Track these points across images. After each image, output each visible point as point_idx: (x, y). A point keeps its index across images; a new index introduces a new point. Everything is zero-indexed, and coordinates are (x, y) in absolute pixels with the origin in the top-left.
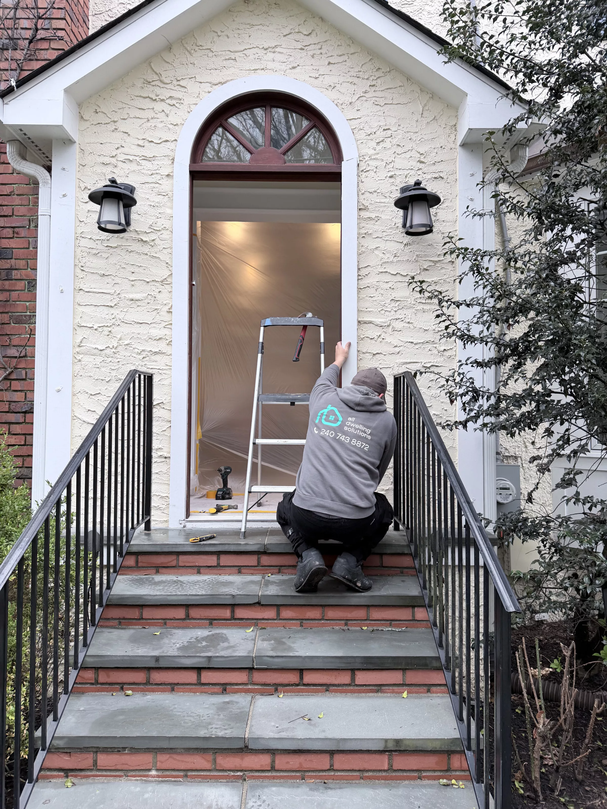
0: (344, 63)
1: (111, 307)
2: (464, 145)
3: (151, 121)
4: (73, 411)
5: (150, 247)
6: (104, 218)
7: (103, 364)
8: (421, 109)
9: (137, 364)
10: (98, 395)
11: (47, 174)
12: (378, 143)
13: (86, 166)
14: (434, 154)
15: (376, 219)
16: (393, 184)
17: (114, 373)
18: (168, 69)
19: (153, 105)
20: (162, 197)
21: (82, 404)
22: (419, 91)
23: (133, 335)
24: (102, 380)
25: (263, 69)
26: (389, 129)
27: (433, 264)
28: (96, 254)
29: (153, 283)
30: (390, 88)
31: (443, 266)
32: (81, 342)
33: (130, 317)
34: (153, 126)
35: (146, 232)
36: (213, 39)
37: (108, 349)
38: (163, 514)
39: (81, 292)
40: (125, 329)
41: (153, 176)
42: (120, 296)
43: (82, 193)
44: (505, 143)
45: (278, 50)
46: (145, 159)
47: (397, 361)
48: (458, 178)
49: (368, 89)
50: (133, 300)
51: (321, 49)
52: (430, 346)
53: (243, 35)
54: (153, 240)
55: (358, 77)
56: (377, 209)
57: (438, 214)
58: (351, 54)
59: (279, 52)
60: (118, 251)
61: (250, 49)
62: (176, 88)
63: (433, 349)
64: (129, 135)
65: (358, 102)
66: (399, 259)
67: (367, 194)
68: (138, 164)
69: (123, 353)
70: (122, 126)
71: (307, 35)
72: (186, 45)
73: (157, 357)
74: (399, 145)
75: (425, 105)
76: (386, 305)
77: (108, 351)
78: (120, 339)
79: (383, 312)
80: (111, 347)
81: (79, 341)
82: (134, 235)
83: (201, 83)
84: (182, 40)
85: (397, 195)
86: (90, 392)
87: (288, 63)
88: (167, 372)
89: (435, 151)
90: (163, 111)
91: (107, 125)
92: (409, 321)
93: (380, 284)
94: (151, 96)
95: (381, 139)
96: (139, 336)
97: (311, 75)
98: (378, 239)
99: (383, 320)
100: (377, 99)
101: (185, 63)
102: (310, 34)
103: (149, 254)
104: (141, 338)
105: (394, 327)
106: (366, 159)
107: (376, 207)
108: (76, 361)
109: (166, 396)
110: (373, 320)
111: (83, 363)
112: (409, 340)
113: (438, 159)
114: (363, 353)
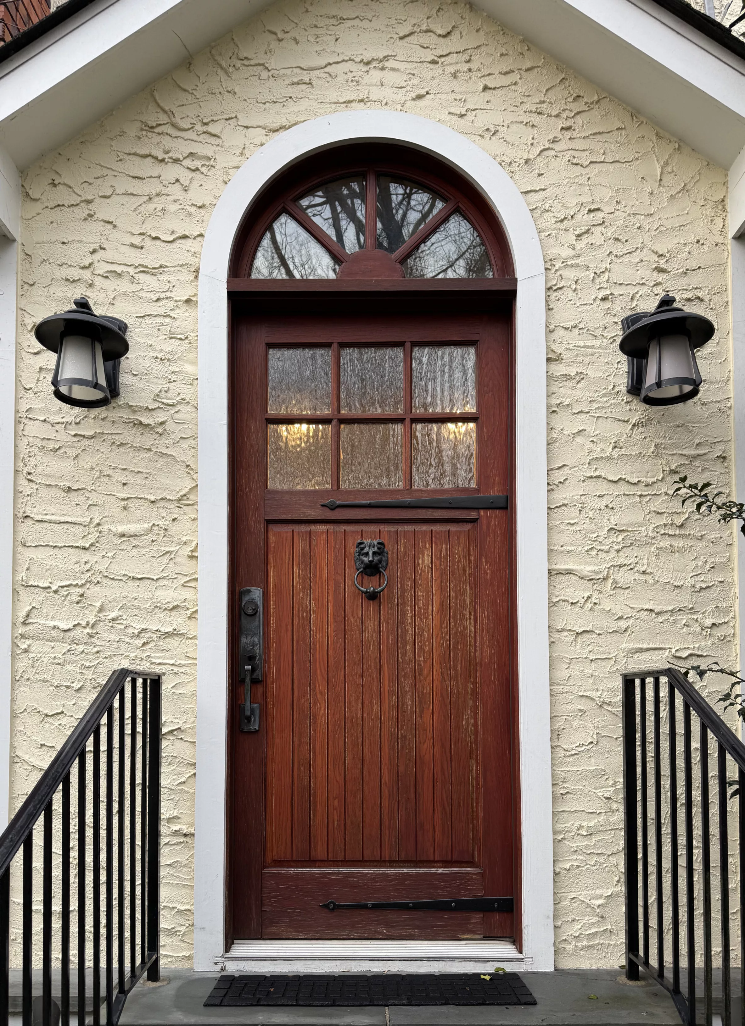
0: (513, 87)
1: (84, 548)
3: (156, 199)
4: (13, 746)
5: (155, 436)
6: (65, 375)
7: (68, 657)
8: (659, 171)
9: (132, 655)
10: (59, 717)
12: (579, 236)
13: (37, 286)
14: (685, 255)
15: (578, 378)
16: (607, 312)
17: (89, 674)
18: (185, 102)
19: (157, 169)
20: (179, 342)
21: (29, 734)
22: (655, 138)
23: (125, 601)
24: (68, 687)
25: (362, 101)
26: (598, 209)
27: (687, 462)
28: (54, 451)
29: (162, 504)
30: (600, 133)
31: (707, 465)
32: (28, 616)
33: (119, 568)
34: (159, 209)
35: (147, 408)
36: (269, 45)
37: (78, 628)
38: (183, 945)
39: (28, 522)
40: (110, 590)
41: (160, 304)
42: (100, 528)
43: (29, 335)
45: (389, 64)
46: (145, 270)
47: (623, 646)
48: (730, 299)
49: (560, 136)
50: (123, 536)
51: (468, 61)
52: (684, 618)
53: (325, 38)
54: (162, 423)
55: (539, 113)
56: (580, 359)
58: (527, 70)
59: (393, 69)
60: (96, 443)
61: (337, 63)
62: (201, 138)
63: (692, 622)
64: (115, 226)
65: (540, 159)
66: (623, 451)
67: (561, 332)
68: (133, 280)
69: (105, 635)
70: (102, 210)
71: (444, 36)
72: (217, 58)
73: (170, 642)
74: (617, 240)
75: (666, 164)
76: (600, 539)
77: (77, 633)
78: (101, 610)
79: (594, 552)
81: (24, 613)
82: (126, 414)
83: (247, 127)
84: (211, 47)
85: (617, 334)
86: (45, 711)
87: (409, 88)
88: (188, 670)
89: (687, 249)
90: (177, 181)
91: (75, 209)
92: (644, 568)
93: (588, 499)
94: (154, 153)
95: (584, 229)
96: (136, 603)
97: (452, 110)
98: (582, 416)
99: (596, 568)
100: (576, 154)
101: (217, 91)
102: (449, 33)
103: (154, 450)
104: (139, 608)
105: (615, 581)
106: (557, 267)
107: (577, 355)
108: (20, 651)
109: (186, 717)
110: (574, 567)
111: (31, 655)
112: (645, 607)
113: (692, 264)
114: (558, 631)
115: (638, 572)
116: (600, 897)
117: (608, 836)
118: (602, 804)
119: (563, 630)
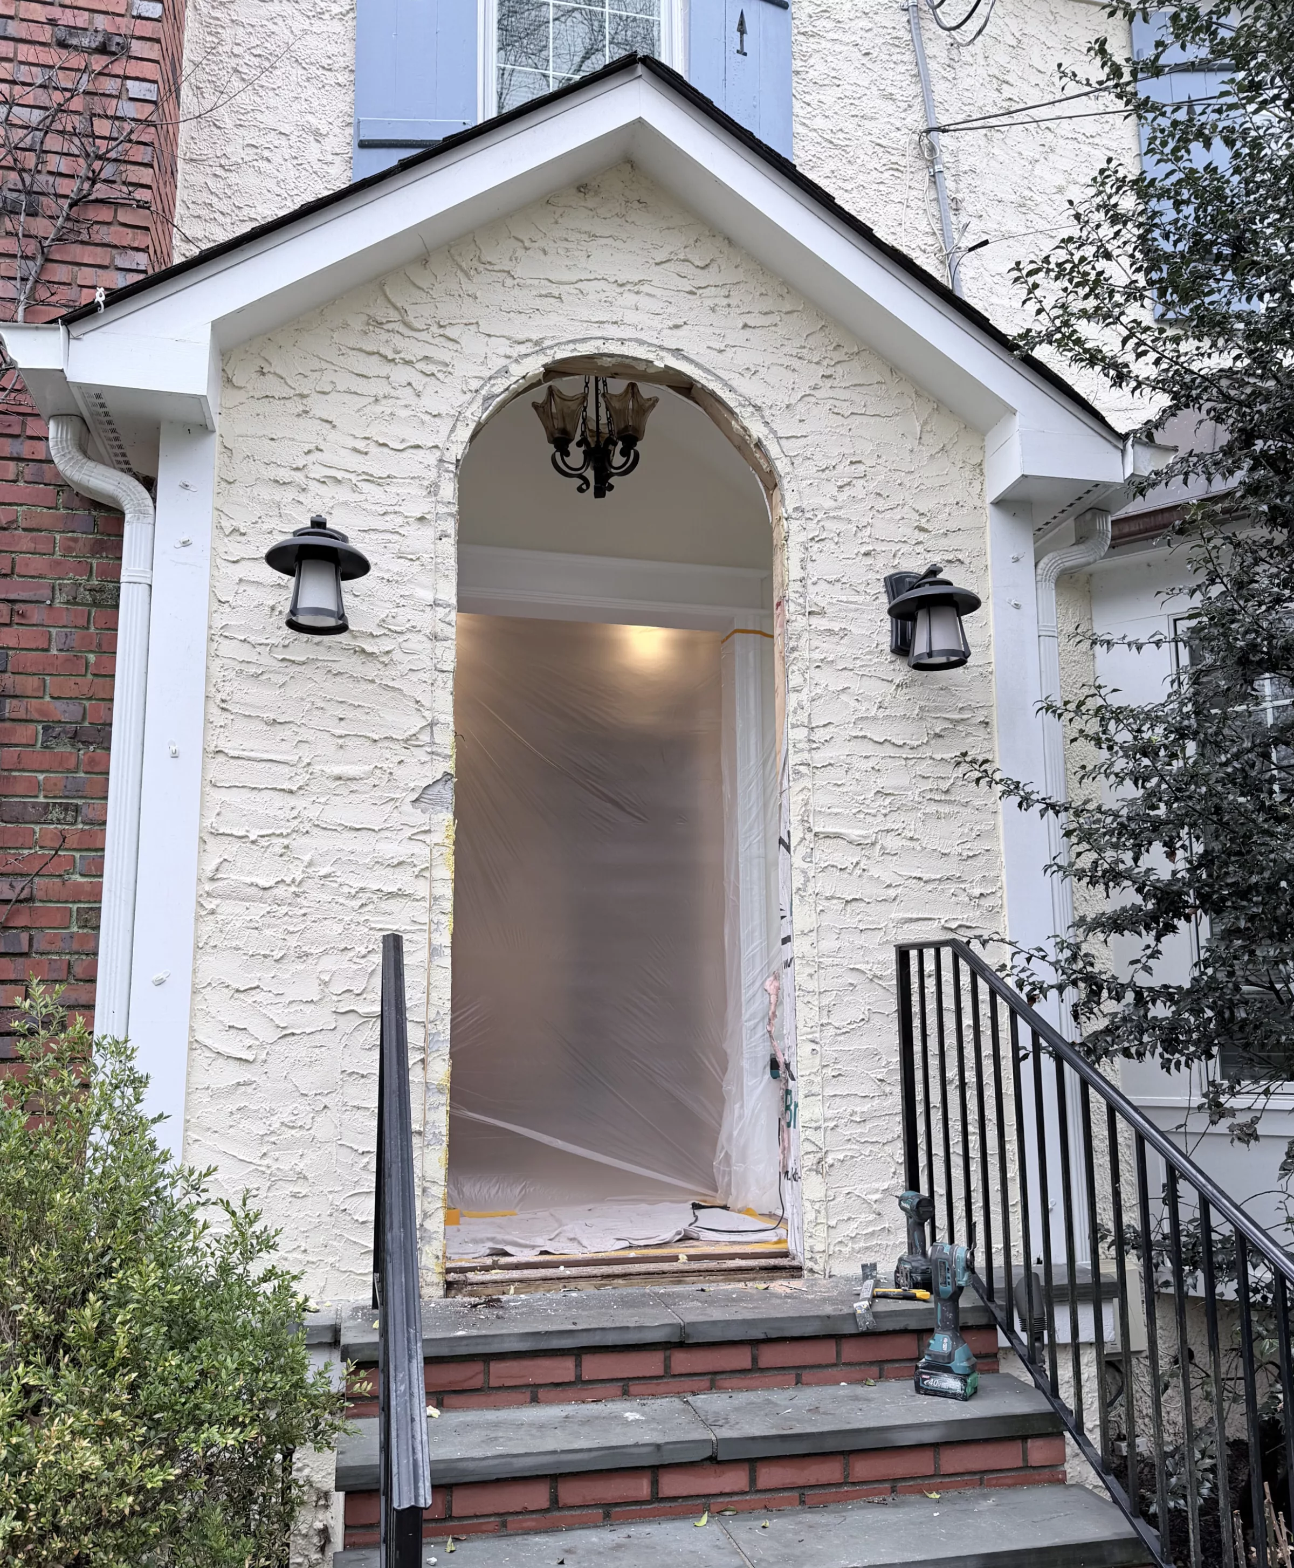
0: (774, 328)
1: (291, 792)
2: (999, 503)
3: (384, 402)
4: (192, 1029)
5: (380, 666)
6: (304, 604)
7: (267, 920)
8: (919, 429)
9: (347, 918)
10: (253, 992)
11: (146, 495)
12: (841, 487)
13: (237, 484)
14: (945, 516)
15: (841, 634)
16: (870, 568)
17: (293, 941)
18: (420, 300)
19: (386, 369)
20: (410, 563)
21: (214, 1013)
22: (914, 395)
23: (339, 855)
24: (265, 956)
25: (616, 323)
26: (860, 462)
27: (951, 726)
28: (257, 676)
29: (386, 744)
30: (860, 385)
31: (970, 729)
32: (217, 870)
33: (333, 816)
34: (387, 413)
35: (371, 634)
36: (514, 252)
37: (280, 886)
39: (221, 758)
40: (322, 842)
41: (387, 518)
42: (311, 769)
43: (226, 540)
45: (645, 288)
46: (370, 479)
47: (893, 916)
48: (989, 563)
49: (821, 384)
50: (340, 778)
51: (728, 296)
52: (952, 887)
53: (576, 253)
54: (388, 652)
55: (800, 358)
56: (843, 614)
58: (787, 313)
59: (647, 294)
60: (307, 671)
61: (589, 280)
62: (437, 341)
63: (959, 892)
64: (334, 427)
65: (801, 405)
66: (888, 712)
67: (823, 586)
68: (355, 489)
69: (315, 894)
70: (320, 407)
71: (702, 268)
72: (456, 258)
73: (393, 905)
74: (879, 494)
75: (925, 423)
76: (867, 802)
77: (280, 891)
78: (310, 864)
79: (862, 816)
80: (288, 880)
81: (213, 866)
82: (357, 642)
83: (489, 335)
84: (451, 246)
85: (881, 591)
86: (236, 986)
87: (665, 316)
88: (415, 937)
89: (947, 510)
90: (409, 384)
91: (287, 402)
92: (911, 834)
93: (854, 760)
94: (382, 351)
95: (846, 480)
96: (352, 857)
97: (710, 345)
98: (846, 673)
99: (863, 833)
100: (837, 403)
101: (456, 293)
102: (707, 266)
103: (378, 681)
104: (357, 863)
105: (882, 848)
106: (819, 517)
107: (840, 610)
108: (204, 913)
110: (842, 831)
111: (220, 917)
112: (914, 875)
113: (952, 525)
114: (827, 898)
115: (905, 838)
116: (877, 1191)
117: (882, 1122)
118: (875, 1087)
119: (832, 898)
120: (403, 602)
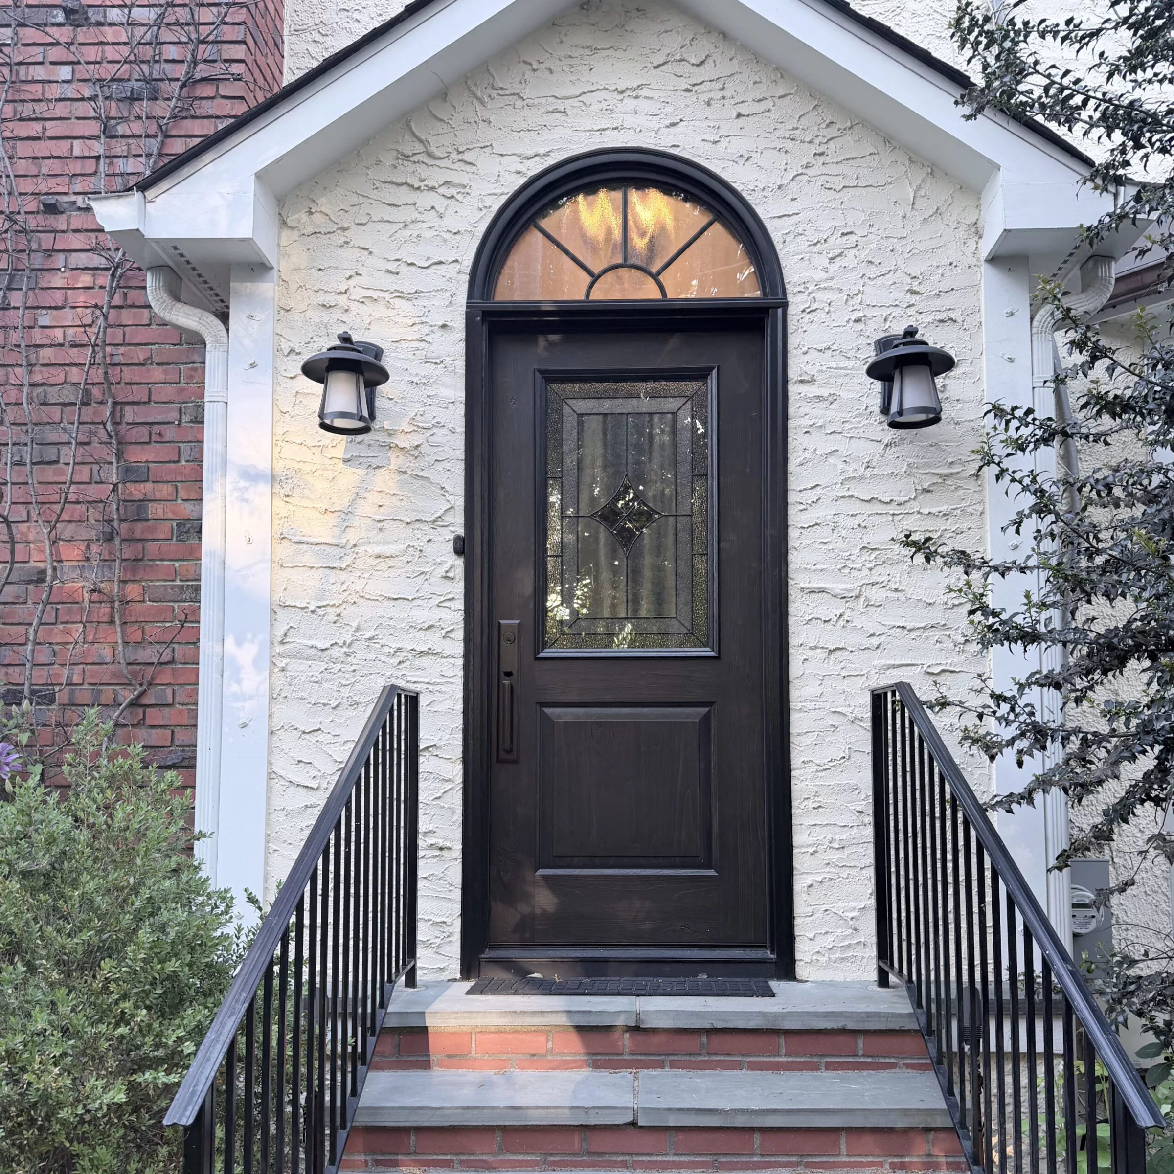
0: (767, 114)
1: (341, 569)
2: (993, 260)
3: (412, 226)
4: (270, 763)
5: (411, 459)
6: (330, 408)
7: (326, 675)
8: (912, 195)
9: (388, 674)
10: (316, 734)
11: (221, 327)
12: (832, 259)
13: (293, 311)
14: (938, 277)
15: (831, 399)
16: (861, 333)
17: (346, 692)
18: (441, 131)
19: (413, 197)
20: (433, 366)
21: (286, 750)
22: (907, 163)
23: (381, 621)
24: (324, 705)
25: (616, 128)
26: (851, 233)
27: (940, 481)
29: (418, 525)
30: (853, 159)
31: (960, 483)
32: (285, 635)
33: (375, 588)
34: (415, 235)
35: (403, 431)
36: (524, 75)
37: (335, 647)
38: (437, 956)
39: (286, 543)
40: (366, 610)
41: (416, 328)
42: (356, 549)
43: (285, 360)
44: (1071, 255)
45: (644, 92)
46: (401, 295)
47: (875, 663)
48: (983, 320)
49: (813, 161)
50: (380, 556)
51: (723, 89)
52: (937, 634)
53: (579, 68)
54: (418, 446)
55: (793, 139)
56: (832, 380)
57: (948, 387)
58: (781, 97)
59: (646, 98)
60: (352, 466)
61: (592, 92)
62: (456, 166)
63: (944, 639)
64: (371, 253)
65: (794, 183)
66: (875, 471)
67: (813, 354)
68: (388, 305)
69: (361, 652)
70: (358, 237)
71: (698, 65)
72: (474, 88)
73: (425, 661)
74: (871, 262)
75: (919, 188)
76: (852, 558)
77: (335, 652)
78: (358, 629)
79: (847, 571)
81: (282, 633)
82: (382, 438)
83: (502, 155)
84: (467, 78)
85: (871, 355)
86: (302, 728)
87: (662, 116)
88: (443, 688)
89: (940, 271)
90: (433, 208)
91: (331, 236)
92: (896, 586)
93: (841, 518)
94: (410, 181)
95: (838, 252)
96: (391, 623)
97: (705, 137)
98: (835, 436)
99: (848, 586)
100: (829, 178)
101: (472, 121)
102: (702, 62)
103: (409, 472)
104: (395, 627)
105: (867, 599)
106: (810, 290)
107: (830, 377)
108: (277, 670)
109: (441, 733)
110: (827, 585)
111: (289, 674)
112: (898, 624)
113: (945, 286)
114: (811, 648)
116: (854, 909)
117: (860, 849)
118: (854, 818)
119: (816, 647)
120: (429, 401)
